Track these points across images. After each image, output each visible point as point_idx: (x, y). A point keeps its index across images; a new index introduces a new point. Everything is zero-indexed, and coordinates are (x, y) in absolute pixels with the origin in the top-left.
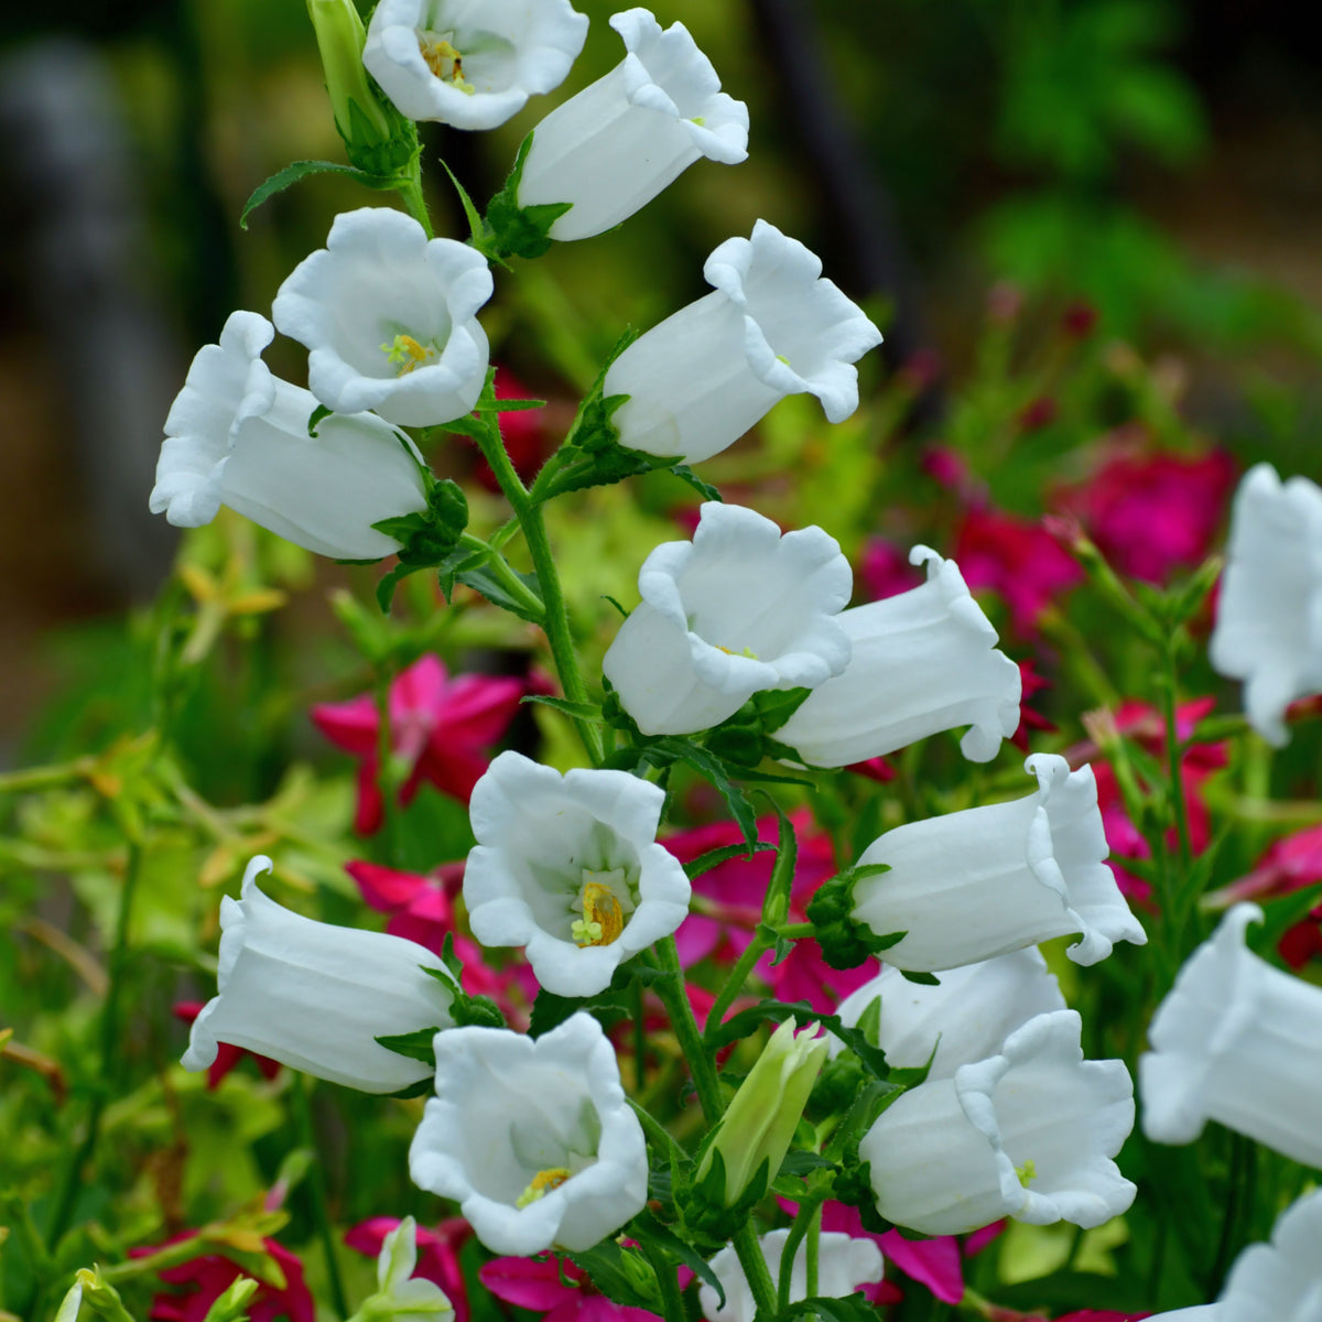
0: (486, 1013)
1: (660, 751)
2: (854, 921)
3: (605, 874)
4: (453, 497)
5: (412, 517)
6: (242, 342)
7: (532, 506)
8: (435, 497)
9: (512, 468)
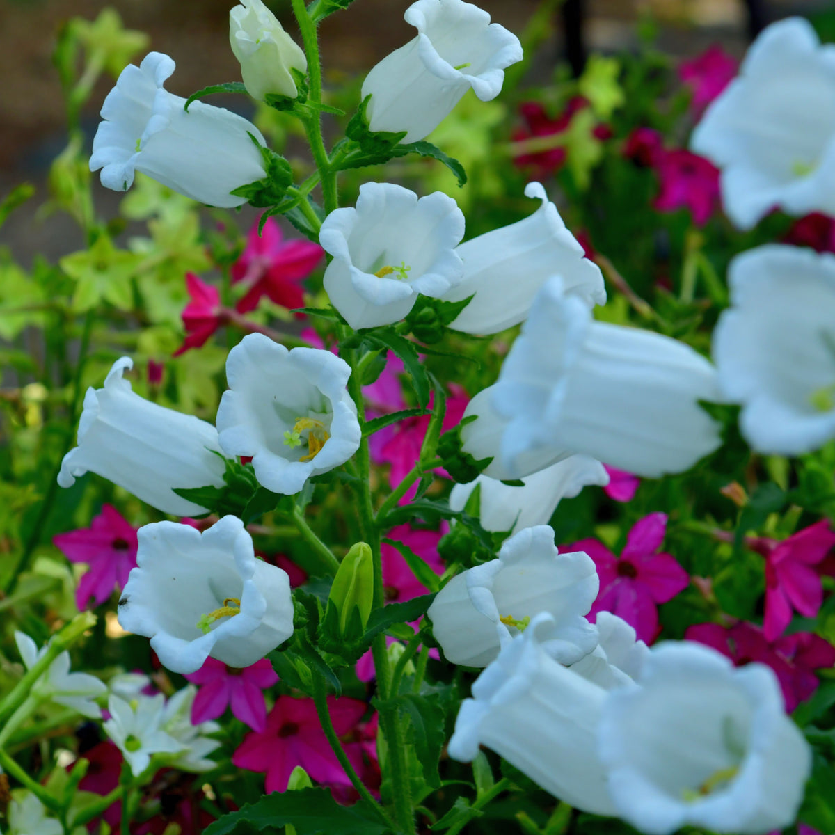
0: (245, 481)
1: (376, 339)
2: (464, 453)
3: (324, 415)
4: (283, 169)
5: (256, 184)
6: (154, 71)
7: (329, 172)
8: (272, 169)
9: (323, 144)
